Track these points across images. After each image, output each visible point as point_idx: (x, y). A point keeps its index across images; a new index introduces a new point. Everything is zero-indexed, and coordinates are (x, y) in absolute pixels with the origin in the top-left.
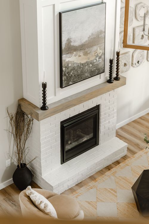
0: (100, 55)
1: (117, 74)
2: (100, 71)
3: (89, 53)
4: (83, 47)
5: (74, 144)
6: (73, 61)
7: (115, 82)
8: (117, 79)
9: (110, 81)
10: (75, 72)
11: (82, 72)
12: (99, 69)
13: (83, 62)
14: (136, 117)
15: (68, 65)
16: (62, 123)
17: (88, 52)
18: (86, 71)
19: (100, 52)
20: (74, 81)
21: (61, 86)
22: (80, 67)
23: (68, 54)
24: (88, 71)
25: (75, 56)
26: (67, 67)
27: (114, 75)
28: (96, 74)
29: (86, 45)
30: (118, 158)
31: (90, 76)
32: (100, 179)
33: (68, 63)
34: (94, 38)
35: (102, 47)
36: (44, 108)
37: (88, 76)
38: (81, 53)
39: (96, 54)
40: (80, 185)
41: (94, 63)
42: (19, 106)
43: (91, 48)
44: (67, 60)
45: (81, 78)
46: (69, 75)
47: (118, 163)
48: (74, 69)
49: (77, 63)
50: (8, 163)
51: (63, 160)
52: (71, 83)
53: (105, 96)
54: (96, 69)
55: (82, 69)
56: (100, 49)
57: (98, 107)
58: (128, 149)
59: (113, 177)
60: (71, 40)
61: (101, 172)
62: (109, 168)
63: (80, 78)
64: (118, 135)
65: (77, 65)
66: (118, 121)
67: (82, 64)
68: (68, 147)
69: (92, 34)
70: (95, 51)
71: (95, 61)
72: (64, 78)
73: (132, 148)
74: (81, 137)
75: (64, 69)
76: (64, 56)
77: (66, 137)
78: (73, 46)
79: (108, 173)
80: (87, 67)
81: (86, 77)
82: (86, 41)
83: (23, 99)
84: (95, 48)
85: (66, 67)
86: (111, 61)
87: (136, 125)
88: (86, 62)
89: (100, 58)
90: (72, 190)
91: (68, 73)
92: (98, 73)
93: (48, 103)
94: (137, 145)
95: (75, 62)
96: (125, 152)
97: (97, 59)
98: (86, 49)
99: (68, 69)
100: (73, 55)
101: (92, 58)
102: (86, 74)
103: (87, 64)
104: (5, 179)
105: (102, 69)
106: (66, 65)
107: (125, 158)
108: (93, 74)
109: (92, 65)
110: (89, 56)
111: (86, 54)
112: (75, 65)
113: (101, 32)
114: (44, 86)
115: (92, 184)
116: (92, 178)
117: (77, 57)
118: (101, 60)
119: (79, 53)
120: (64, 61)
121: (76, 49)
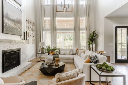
0: (21, 28)
1: (26, 39)
2: (20, 35)
3: (17, 25)
10: (10, 29)
11: (13, 31)
13: (14, 27)
15: (7, 24)
24: (16, 32)
38: (13, 23)
44: (6, 22)
48: (10, 27)
49: (11, 26)
63: (12, 33)
67: (14, 28)
69: (17, 19)
72: (4, 29)
75: (4, 25)
76: (5, 19)
78: (9, 18)
80: (15, 30)
81: (15, 34)
82: (15, 20)
84: (19, 25)
85: (5, 24)
86: (24, 33)
89: (20, 29)
91: (7, 28)
100: (9, 21)
101: (17, 28)
106: (6, 23)
110: (16, 26)
111: (15, 24)
113: (20, 20)
117: (11, 23)
118: (21, 31)
119: (12, 22)
120: (5, 21)
121: (11, 19)
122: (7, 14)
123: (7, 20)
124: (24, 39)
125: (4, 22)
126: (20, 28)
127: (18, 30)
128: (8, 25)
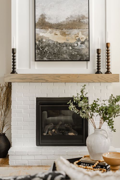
0: (83, 40)
1: (108, 69)
2: (83, 58)
3: (68, 35)
4: (60, 26)
6: (48, 38)
8: (107, 72)
10: (50, 49)
11: (59, 51)
12: (81, 55)
13: (59, 41)
15: (42, 40)
17: (67, 33)
18: (65, 52)
19: (83, 38)
20: (49, 58)
22: (57, 46)
23: (42, 28)
24: (66, 52)
25: (51, 33)
28: (78, 59)
29: (63, 25)
31: (70, 60)
33: (42, 38)
34: (74, 21)
35: (84, 33)
37: (67, 58)
38: (58, 32)
39: (77, 38)
41: (75, 46)
43: (70, 31)
44: (41, 34)
45: (59, 58)
46: (43, 50)
48: (49, 45)
49: (52, 41)
52: (45, 59)
54: (78, 54)
55: (58, 48)
56: (83, 34)
60: (45, 16)
63: (57, 58)
65: (53, 43)
67: (59, 44)
69: (71, 16)
70: (76, 35)
71: (76, 45)
75: (37, 42)
76: (37, 30)
78: (48, 23)
80: (65, 48)
81: (65, 59)
82: (64, 22)
84: (75, 31)
85: (39, 41)
86: (98, 51)
88: (64, 43)
89: (83, 43)
91: (42, 48)
92: (81, 59)
95: (50, 39)
97: (79, 43)
98: (64, 29)
99: (42, 43)
100: (48, 31)
101: (72, 40)
102: (65, 56)
103: (66, 45)
105: (86, 56)
106: (40, 39)
108: (74, 58)
109: (72, 47)
110: (67, 37)
111: (64, 34)
112: (51, 42)
113: (83, 17)
117: (53, 34)
118: (84, 46)
119: (55, 31)
120: (38, 34)
121: (51, 26)
122: (43, 17)
123: (43, 30)
124: (98, 68)
126: (79, 40)
127: (73, 47)
128: (44, 40)
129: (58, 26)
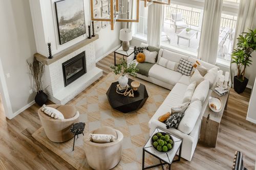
1: (93, 33)
2: (83, 33)
3: (76, 24)
5: (72, 75)
6: (66, 29)
7: (92, 38)
8: (93, 36)
9: (89, 38)
10: (68, 35)
11: (72, 34)
13: (72, 29)
14: (107, 54)
16: (63, 64)
18: (75, 33)
19: (82, 22)
20: (68, 40)
21: (60, 44)
22: (71, 32)
26: (63, 33)
27: (92, 34)
28: (81, 35)
30: (98, 78)
32: (88, 91)
33: (63, 30)
35: (83, 20)
36: (50, 57)
38: (71, 24)
39: (80, 24)
40: (77, 97)
41: (79, 29)
42: (35, 58)
43: (76, 21)
45: (72, 38)
47: (98, 81)
48: (67, 33)
49: (68, 30)
50: (31, 92)
51: (66, 85)
52: (66, 41)
53: (88, 46)
54: (81, 32)
57: (84, 53)
58: (103, 73)
59: (96, 90)
61: (89, 88)
62: (93, 84)
64: (97, 66)
66: (96, 59)
68: (68, 77)
69: (76, 13)
70: (79, 22)
71: (79, 27)
72: (61, 39)
73: (105, 72)
74: (76, 70)
75: (61, 34)
76: (60, 27)
77: (66, 71)
78: (65, 21)
79: (93, 87)
80: (75, 31)
81: (75, 37)
83: (37, 54)
84: (79, 20)
86: (89, 27)
87: (109, 60)
89: (82, 25)
90: (72, 101)
91: (63, 36)
93: (53, 54)
94: (108, 70)
96: (102, 74)
98: (74, 21)
100: (66, 25)
101: (77, 26)
102: (75, 35)
103: (75, 29)
104: (29, 101)
105: (84, 31)
107: (102, 77)
108: (79, 35)
111: (73, 24)
113: (82, 11)
114: (49, 45)
115: (84, 95)
116: (84, 92)
117: (68, 26)
118: (83, 27)
119: (69, 24)
121: (67, 22)
122: (62, 18)
123: (63, 26)
124: (90, 36)
125: (60, 31)
129: (71, 21)
